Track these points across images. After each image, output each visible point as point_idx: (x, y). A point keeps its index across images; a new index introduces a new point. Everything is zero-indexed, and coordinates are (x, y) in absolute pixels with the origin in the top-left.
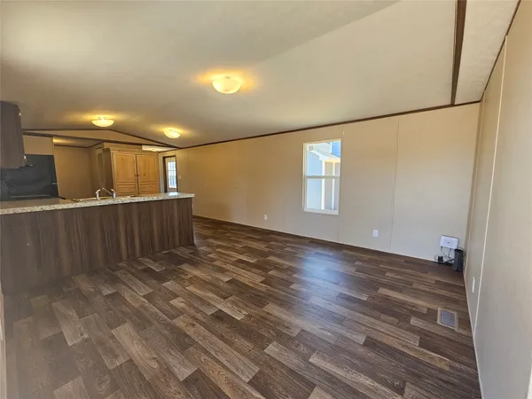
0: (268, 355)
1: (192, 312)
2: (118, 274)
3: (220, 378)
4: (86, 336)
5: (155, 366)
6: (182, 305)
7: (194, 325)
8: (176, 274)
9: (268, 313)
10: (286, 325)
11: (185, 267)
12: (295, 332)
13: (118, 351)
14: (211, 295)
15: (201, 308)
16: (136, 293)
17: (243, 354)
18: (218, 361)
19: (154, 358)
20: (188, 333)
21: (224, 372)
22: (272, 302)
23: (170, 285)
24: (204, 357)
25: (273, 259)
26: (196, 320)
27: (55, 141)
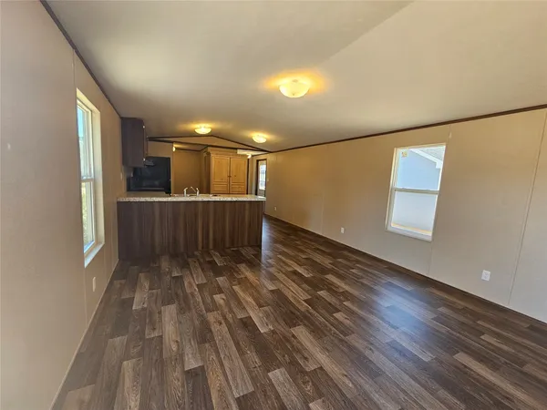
0: (270, 380)
1: (226, 310)
2: (190, 260)
3: (215, 381)
4: (145, 306)
5: (174, 347)
6: (222, 302)
7: (221, 324)
8: (231, 272)
9: (293, 336)
10: (306, 355)
11: (243, 267)
12: (311, 367)
13: (157, 326)
14: (250, 299)
15: (234, 310)
16: (194, 281)
17: (247, 368)
18: (222, 365)
19: (177, 342)
20: (213, 329)
21: (222, 378)
22: (305, 325)
23: (221, 280)
24: (214, 357)
25: (331, 278)
26: (225, 319)
27: (175, 145)
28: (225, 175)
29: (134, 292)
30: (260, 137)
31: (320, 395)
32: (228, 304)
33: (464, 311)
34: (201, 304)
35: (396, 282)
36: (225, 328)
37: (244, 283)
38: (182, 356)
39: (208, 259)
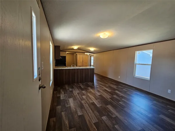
0: (102, 119)
1: (86, 100)
2: (74, 86)
4: (64, 98)
5: (74, 109)
6: (85, 98)
7: (86, 104)
8: (86, 89)
9: (107, 108)
10: (112, 113)
11: (89, 88)
12: (114, 116)
13: (68, 103)
14: (93, 97)
15: (89, 100)
16: (76, 92)
17: (95, 116)
18: (88, 115)
20: (84, 105)
21: (88, 117)
22: (110, 105)
23: (83, 92)
24: (85, 112)
25: (117, 92)
26: (87, 102)
27: (67, 52)
28: (81, 61)
29: (60, 94)
30: (92, 49)
31: (117, 124)
32: (87, 98)
33: (162, 102)
34: (79, 98)
35: (138, 93)
36: (87, 105)
37: (90, 92)
38: (77, 112)
39: (79, 86)
